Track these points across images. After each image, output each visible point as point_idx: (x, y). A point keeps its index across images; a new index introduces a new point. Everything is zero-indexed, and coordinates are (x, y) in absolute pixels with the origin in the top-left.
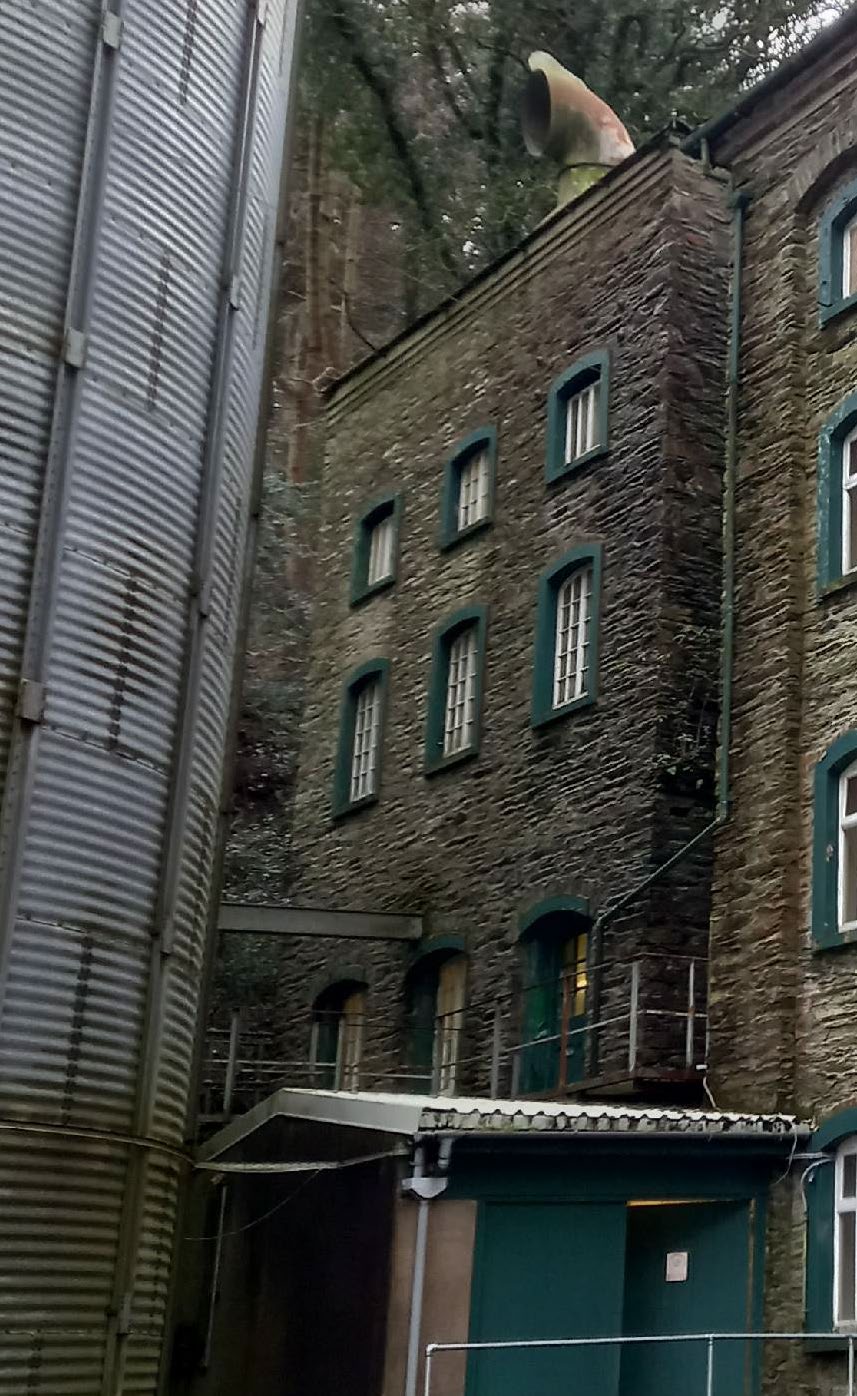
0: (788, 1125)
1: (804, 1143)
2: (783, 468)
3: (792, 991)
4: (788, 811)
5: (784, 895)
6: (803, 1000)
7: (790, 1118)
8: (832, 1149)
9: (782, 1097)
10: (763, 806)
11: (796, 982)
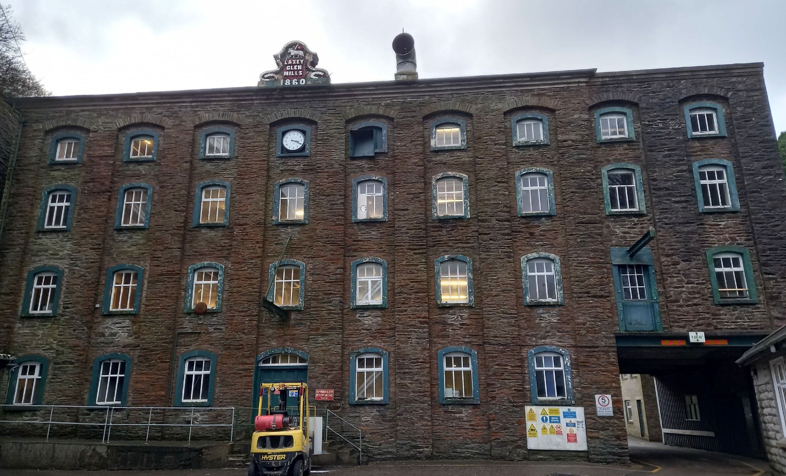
0: (9, 357)
1: (12, 362)
2: (30, 195)
3: (11, 325)
4: (18, 281)
5: (14, 301)
6: (14, 327)
7: (10, 356)
8: (20, 364)
9: (5, 350)
10: (8, 278)
11: (13, 323)
